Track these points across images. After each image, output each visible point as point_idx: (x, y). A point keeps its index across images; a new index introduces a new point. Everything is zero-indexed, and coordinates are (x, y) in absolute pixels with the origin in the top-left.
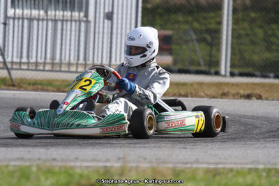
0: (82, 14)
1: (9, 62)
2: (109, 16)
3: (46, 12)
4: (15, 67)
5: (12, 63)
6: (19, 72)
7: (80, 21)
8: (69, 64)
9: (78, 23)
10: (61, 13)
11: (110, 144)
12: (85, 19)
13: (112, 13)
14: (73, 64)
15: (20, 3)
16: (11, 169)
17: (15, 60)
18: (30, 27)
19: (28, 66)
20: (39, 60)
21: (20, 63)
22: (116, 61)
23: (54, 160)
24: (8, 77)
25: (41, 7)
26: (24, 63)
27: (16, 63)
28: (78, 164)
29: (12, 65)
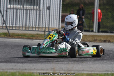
0: (38, 7)
1: (8, 26)
2: (49, 8)
3: (23, 6)
4: (10, 28)
5: (9, 27)
6: (12, 30)
7: (37, 10)
8: (32, 27)
9: (36, 11)
10: (29, 7)
11: (49, 62)
12: (39, 9)
13: (50, 7)
14: (34, 27)
15: (13, 3)
16: (8, 73)
17: (10, 25)
18: (16, 12)
19: (16, 28)
20: (20, 26)
21: (12, 27)
22: (51, 26)
23: (26, 69)
24: (8, 32)
25: (21, 4)
26: (14, 27)
27: (11, 27)
28: (35, 71)
29: (9, 28)
